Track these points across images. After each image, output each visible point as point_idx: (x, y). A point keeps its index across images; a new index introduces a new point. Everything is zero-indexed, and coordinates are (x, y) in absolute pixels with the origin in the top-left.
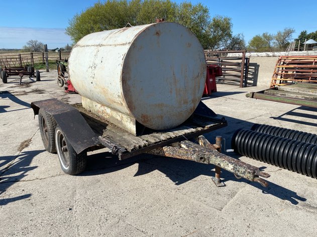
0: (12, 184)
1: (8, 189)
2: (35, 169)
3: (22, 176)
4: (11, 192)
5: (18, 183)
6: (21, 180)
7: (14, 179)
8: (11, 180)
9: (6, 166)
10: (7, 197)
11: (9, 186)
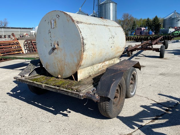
0: (162, 103)
1: (166, 101)
2: (144, 105)
3: (154, 105)
4: (165, 99)
5: (159, 102)
6: (156, 103)
7: (159, 105)
8: (161, 106)
9: (157, 122)
10: (168, 98)
11: (164, 103)
